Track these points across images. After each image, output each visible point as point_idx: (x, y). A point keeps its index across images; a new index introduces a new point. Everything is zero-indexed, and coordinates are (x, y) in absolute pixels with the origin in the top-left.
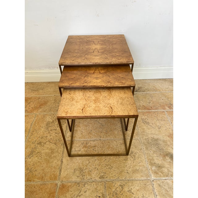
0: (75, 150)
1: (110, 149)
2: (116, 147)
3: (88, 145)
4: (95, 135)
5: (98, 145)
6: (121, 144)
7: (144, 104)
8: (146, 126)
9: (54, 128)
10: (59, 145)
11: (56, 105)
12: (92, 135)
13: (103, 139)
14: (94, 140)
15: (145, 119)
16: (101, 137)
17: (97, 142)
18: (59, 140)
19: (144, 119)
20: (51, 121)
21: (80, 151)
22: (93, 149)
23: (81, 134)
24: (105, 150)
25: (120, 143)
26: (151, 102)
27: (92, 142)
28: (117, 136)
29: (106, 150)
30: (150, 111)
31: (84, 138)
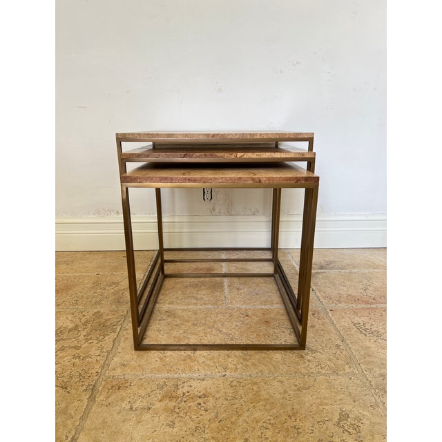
0: (131, 408)
1: (261, 403)
2: (283, 398)
3: (180, 392)
4: (208, 362)
5: (218, 392)
6: (299, 390)
7: (352, 292)
8: (372, 341)
9: (75, 343)
10: (77, 390)
11: (95, 293)
12: (196, 363)
13: (233, 374)
14: (202, 376)
15: (364, 324)
16: (225, 369)
17: (214, 384)
18: (80, 375)
19: (362, 324)
20: (71, 325)
21: (149, 409)
22: (200, 404)
23: (161, 359)
24: (241, 409)
25: (296, 386)
26: (370, 288)
27: (194, 384)
28: (281, 367)
29: (245, 408)
30: (372, 306)
31: (169, 371)
